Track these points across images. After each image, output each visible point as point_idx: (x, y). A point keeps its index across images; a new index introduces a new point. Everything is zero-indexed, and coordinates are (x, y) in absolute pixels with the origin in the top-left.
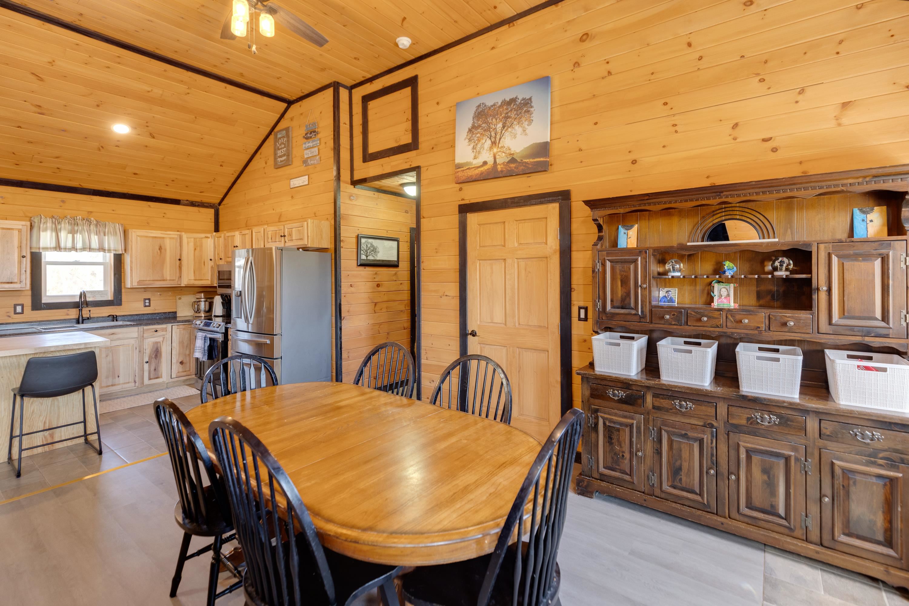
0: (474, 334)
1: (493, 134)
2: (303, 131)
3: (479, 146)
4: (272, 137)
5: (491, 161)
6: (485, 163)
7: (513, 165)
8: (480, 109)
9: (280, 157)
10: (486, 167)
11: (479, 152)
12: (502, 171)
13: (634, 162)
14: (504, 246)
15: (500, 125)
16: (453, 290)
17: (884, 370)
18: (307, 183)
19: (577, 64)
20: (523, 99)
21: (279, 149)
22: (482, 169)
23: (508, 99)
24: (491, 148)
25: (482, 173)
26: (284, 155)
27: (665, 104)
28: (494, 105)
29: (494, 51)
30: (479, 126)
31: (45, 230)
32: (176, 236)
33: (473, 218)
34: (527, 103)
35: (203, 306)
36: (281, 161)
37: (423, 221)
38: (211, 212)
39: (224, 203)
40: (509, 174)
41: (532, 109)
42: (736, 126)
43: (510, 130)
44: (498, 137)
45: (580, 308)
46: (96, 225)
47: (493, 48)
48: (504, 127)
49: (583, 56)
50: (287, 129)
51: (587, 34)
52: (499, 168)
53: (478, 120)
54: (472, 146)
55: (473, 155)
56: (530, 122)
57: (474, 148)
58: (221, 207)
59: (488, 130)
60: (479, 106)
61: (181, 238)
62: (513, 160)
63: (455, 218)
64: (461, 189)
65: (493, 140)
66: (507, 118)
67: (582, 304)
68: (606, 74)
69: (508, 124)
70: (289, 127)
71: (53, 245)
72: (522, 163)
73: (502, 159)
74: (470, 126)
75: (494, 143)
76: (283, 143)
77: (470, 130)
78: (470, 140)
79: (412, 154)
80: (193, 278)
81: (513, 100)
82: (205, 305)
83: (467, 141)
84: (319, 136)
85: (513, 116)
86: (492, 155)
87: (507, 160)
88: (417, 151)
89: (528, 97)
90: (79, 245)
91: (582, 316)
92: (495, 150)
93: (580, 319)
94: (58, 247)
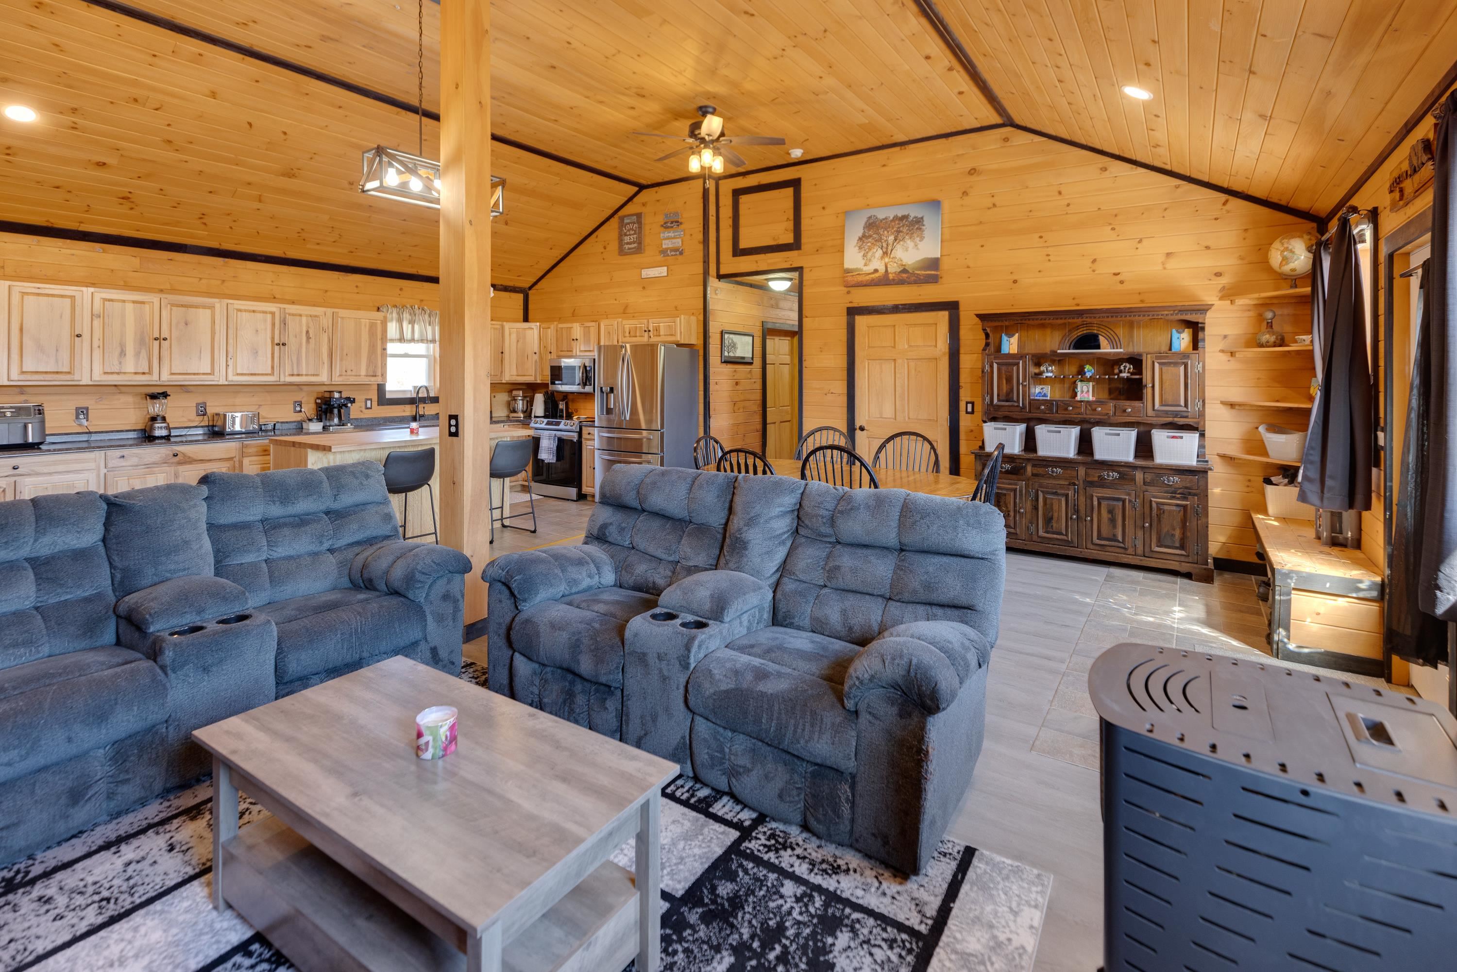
0: (862, 429)
1: (885, 245)
2: (661, 219)
3: (870, 254)
4: (614, 221)
5: (882, 269)
6: (876, 271)
7: (905, 275)
8: (871, 221)
9: (628, 243)
10: (877, 275)
11: (870, 260)
12: (893, 280)
13: (1015, 282)
14: (894, 347)
15: (891, 238)
16: (841, 387)
17: (1181, 437)
18: (665, 274)
19: (965, 193)
20: (915, 217)
21: (626, 235)
22: (873, 276)
23: (900, 215)
24: (882, 258)
25: (873, 280)
26: (634, 242)
27: (1041, 237)
28: (886, 218)
29: (885, 169)
30: (870, 236)
31: (392, 320)
32: (498, 327)
33: (861, 321)
34: (919, 221)
35: (520, 405)
36: (629, 249)
37: (804, 320)
38: (521, 296)
39: (536, 287)
40: (901, 282)
41: (924, 227)
42: (1094, 261)
43: (901, 243)
44: (890, 248)
45: (967, 403)
46: (430, 316)
47: (884, 166)
48: (896, 240)
49: (971, 187)
50: (639, 216)
51: (974, 169)
52: (891, 276)
53: (869, 230)
54: (862, 254)
55: (863, 262)
56: (922, 238)
57: (864, 256)
58: (530, 292)
59: (880, 240)
60: (870, 218)
61: (503, 327)
62: (904, 271)
63: (843, 320)
64: (848, 292)
65: (884, 250)
66: (899, 232)
67: (969, 399)
68: (991, 205)
69: (900, 237)
70: (641, 214)
71: (398, 336)
72: (913, 274)
73: (893, 269)
74: (860, 234)
75: (885, 253)
76: (632, 229)
77: (860, 239)
78: (860, 248)
79: (794, 253)
80: (515, 373)
81: (905, 217)
82: (523, 404)
83: (857, 248)
84: (682, 227)
85: (905, 230)
86: (883, 264)
87: (899, 270)
88: (800, 251)
89: (920, 216)
90: (417, 336)
91: (970, 409)
92: (887, 260)
93: (967, 413)
94: (402, 339)
